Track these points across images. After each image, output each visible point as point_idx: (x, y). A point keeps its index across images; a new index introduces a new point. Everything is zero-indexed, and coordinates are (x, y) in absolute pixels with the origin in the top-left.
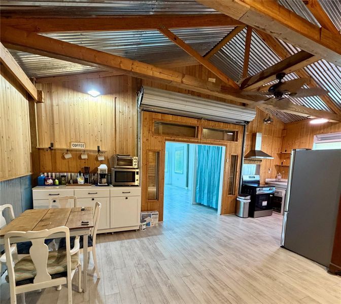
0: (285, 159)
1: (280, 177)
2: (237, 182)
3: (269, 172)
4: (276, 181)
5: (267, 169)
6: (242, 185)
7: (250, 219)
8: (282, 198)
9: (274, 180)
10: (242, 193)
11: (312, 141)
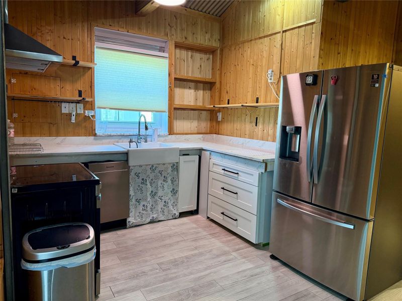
11: (89, 39)
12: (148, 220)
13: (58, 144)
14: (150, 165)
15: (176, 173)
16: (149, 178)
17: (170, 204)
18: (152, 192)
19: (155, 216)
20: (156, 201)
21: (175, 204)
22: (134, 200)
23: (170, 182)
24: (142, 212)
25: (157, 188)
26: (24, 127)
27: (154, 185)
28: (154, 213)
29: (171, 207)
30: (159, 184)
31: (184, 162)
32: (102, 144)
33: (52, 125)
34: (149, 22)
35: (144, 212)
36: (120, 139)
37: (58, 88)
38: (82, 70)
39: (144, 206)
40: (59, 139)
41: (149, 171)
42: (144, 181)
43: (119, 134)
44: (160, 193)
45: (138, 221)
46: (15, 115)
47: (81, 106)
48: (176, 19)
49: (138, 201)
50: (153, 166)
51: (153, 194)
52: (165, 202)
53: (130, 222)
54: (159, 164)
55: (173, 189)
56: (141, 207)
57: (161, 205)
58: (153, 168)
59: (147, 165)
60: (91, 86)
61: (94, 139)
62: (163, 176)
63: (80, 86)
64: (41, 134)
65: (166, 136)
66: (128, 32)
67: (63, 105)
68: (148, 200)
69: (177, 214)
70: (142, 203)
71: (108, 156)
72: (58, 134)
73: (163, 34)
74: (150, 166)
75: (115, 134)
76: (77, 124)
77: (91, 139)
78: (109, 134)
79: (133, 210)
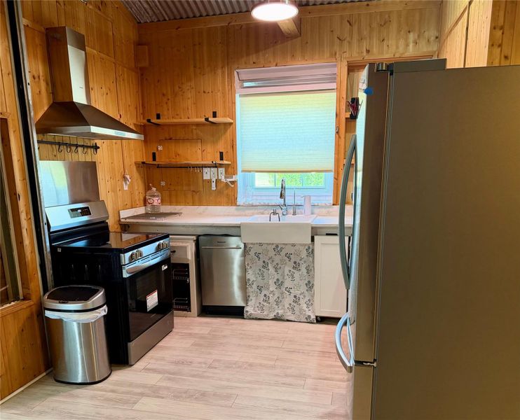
0: (160, 142)
1: (156, 201)
2: (27, 242)
3: (126, 188)
4: (146, 215)
5: (119, 177)
6: (53, 249)
7: (120, 376)
8: (187, 266)
9: (141, 210)
10: (56, 283)
11: (230, 87)
12: (272, 316)
13: (200, 214)
14: (273, 244)
15: (311, 259)
16: (273, 261)
17: (302, 301)
18: (278, 280)
19: (281, 312)
20: (282, 293)
21: (310, 303)
22: (255, 286)
23: (304, 270)
24: (262, 303)
25: (283, 275)
26: (170, 196)
27: (280, 271)
28: (280, 308)
29: (304, 306)
30: (287, 272)
31: (322, 244)
32: (245, 215)
33: (194, 193)
34: (307, 43)
35: (265, 304)
36: (266, 210)
37: (199, 152)
38: (222, 127)
39: (265, 295)
40: (202, 208)
41: (272, 253)
42: (265, 265)
43: (262, 203)
44: (288, 283)
45: (258, 313)
46: (163, 183)
47: (222, 170)
48: (350, 24)
49: (260, 289)
50: (277, 246)
51: (279, 284)
52: (295, 297)
53: (247, 311)
54: (286, 244)
55: (309, 282)
56: (262, 297)
57: (288, 300)
58: (277, 249)
59: (268, 244)
60: (233, 146)
61: (236, 209)
62: (293, 261)
63: (221, 147)
64: (186, 203)
65: (329, 207)
66: (276, 66)
67: (206, 170)
68: (271, 289)
69: (313, 317)
70: (264, 292)
71: (224, 229)
72: (200, 204)
73: (328, 55)
74: (274, 246)
75: (258, 204)
76: (219, 192)
77: (232, 209)
78: (251, 203)
79: (254, 299)
